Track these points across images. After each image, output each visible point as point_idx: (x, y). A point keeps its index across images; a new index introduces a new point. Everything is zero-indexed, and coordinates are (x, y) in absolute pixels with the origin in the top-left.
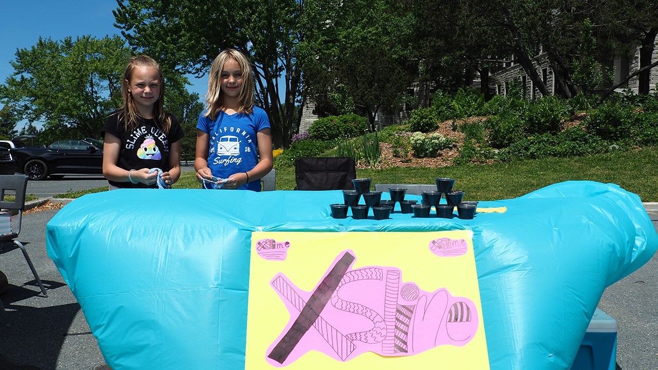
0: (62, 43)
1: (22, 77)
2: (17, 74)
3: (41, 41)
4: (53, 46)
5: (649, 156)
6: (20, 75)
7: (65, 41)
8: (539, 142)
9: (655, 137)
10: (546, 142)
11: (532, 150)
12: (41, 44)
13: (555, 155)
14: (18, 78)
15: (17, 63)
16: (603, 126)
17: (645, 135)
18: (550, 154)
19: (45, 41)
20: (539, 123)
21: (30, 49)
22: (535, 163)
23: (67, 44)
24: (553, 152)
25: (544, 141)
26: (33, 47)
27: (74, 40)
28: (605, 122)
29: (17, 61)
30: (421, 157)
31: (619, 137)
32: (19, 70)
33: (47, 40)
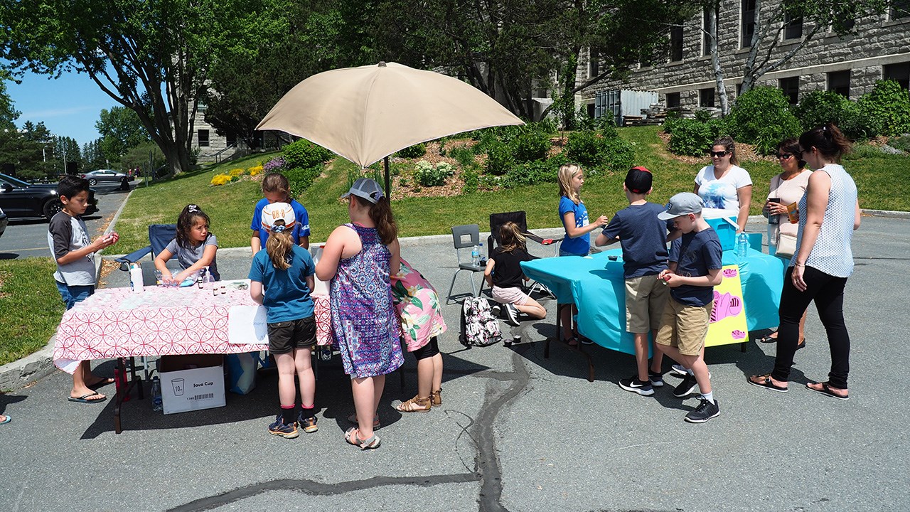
8: (534, 169)
9: (623, 163)
10: (540, 169)
11: (530, 176)
13: (549, 181)
16: (584, 154)
17: (616, 162)
18: (545, 180)
20: (530, 150)
22: (534, 190)
24: (548, 178)
25: (538, 168)
28: (585, 150)
30: (429, 186)
31: (596, 163)
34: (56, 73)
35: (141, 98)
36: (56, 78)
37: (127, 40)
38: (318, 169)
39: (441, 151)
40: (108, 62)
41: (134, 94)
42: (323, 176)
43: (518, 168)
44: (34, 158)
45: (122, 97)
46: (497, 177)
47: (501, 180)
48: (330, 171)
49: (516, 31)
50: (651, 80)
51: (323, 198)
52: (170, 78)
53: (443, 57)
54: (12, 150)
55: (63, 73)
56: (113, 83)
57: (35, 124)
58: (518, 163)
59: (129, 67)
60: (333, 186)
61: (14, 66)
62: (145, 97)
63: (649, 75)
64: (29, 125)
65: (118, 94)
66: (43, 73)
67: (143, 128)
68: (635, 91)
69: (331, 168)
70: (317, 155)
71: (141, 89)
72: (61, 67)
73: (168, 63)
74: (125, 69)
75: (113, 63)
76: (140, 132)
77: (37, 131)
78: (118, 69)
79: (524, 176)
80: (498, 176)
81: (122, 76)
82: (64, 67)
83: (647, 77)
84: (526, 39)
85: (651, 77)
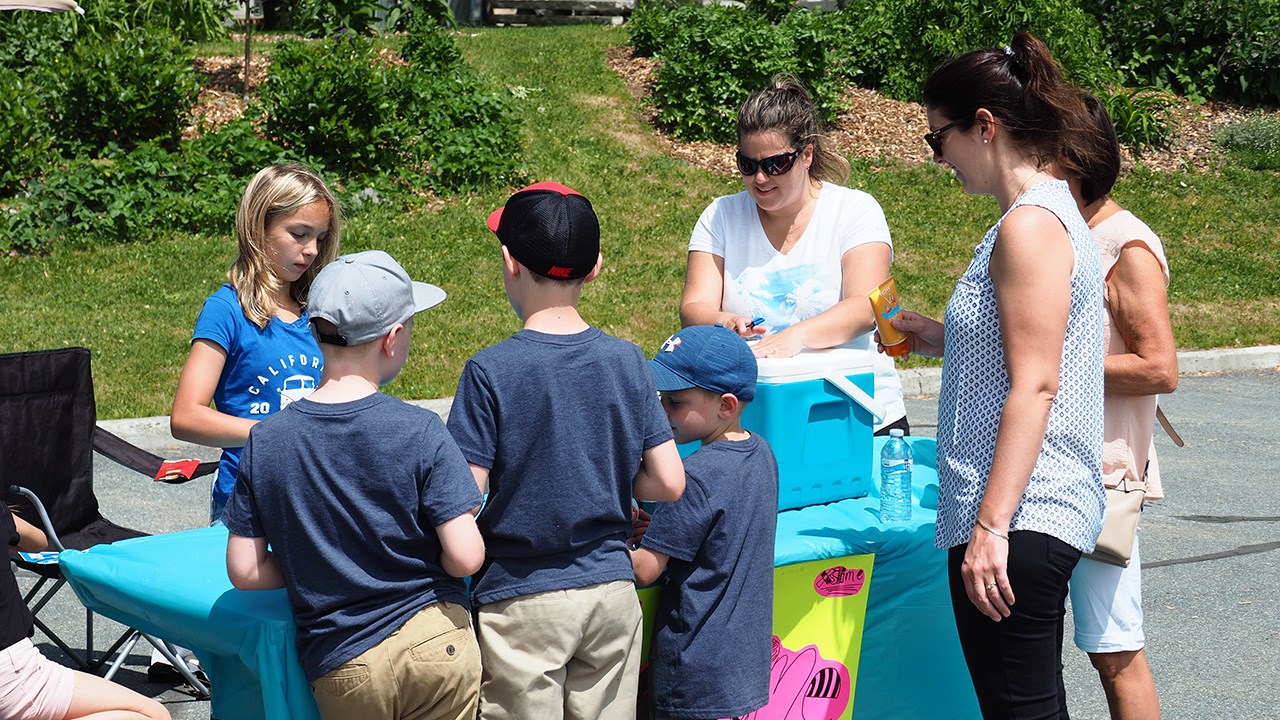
5: (473, 228)
9: (479, 163)
10: (156, 178)
11: (119, 208)
13: (192, 228)
16: (331, 125)
17: (451, 159)
18: (176, 224)
24: (189, 217)
25: (149, 174)
28: (334, 110)
31: (376, 161)
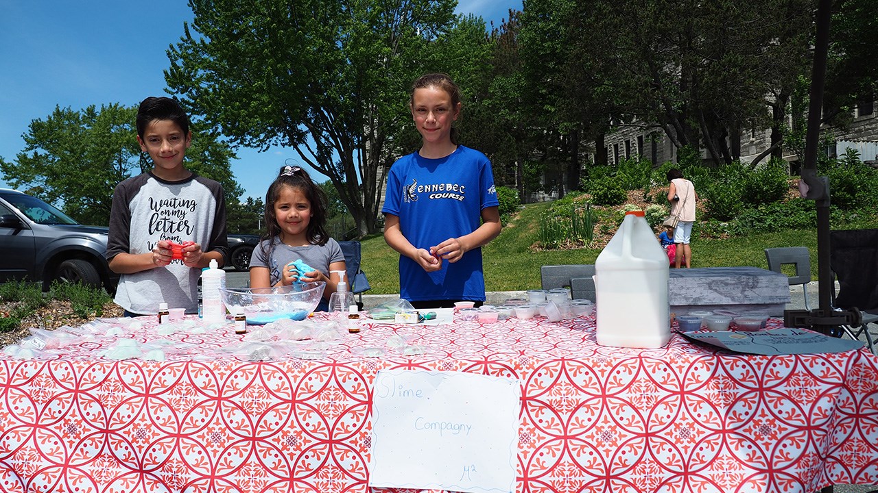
0: (83, 113)
1: (36, 153)
2: (29, 149)
3: (58, 111)
4: (72, 116)
6: (33, 151)
7: (88, 110)
8: (771, 213)
12: (58, 113)
14: (30, 155)
15: (30, 137)
19: (63, 110)
21: (45, 120)
22: (776, 237)
23: (89, 114)
26: (50, 118)
27: (98, 110)
29: (30, 135)
32: (32, 145)
33: (66, 110)
34: (265, 147)
35: (335, 166)
36: (264, 151)
37: (326, 113)
38: (504, 218)
39: (645, 197)
40: (310, 135)
41: (329, 162)
42: (510, 225)
43: (750, 212)
44: (250, 226)
45: (319, 166)
46: (724, 224)
47: (730, 227)
48: (518, 221)
49: (730, 61)
50: (873, 129)
51: (511, 246)
52: (361, 146)
53: (638, 99)
54: (233, 219)
55: (271, 146)
56: (313, 153)
57: (255, 199)
58: (747, 207)
59: (327, 139)
60: (522, 235)
61: (231, 141)
62: (339, 165)
63: (871, 124)
64: (250, 200)
65: (316, 163)
66: (255, 147)
67: (340, 202)
68: (854, 141)
69: (517, 218)
70: (503, 204)
71: (336, 157)
72: (270, 141)
73: (359, 133)
74: (323, 141)
75: (314, 135)
76: (338, 204)
77: (256, 205)
78: (317, 140)
79: (760, 220)
80: (724, 221)
81: (320, 146)
82: (273, 142)
83: (867, 127)
84: (742, 69)
85: (874, 126)
